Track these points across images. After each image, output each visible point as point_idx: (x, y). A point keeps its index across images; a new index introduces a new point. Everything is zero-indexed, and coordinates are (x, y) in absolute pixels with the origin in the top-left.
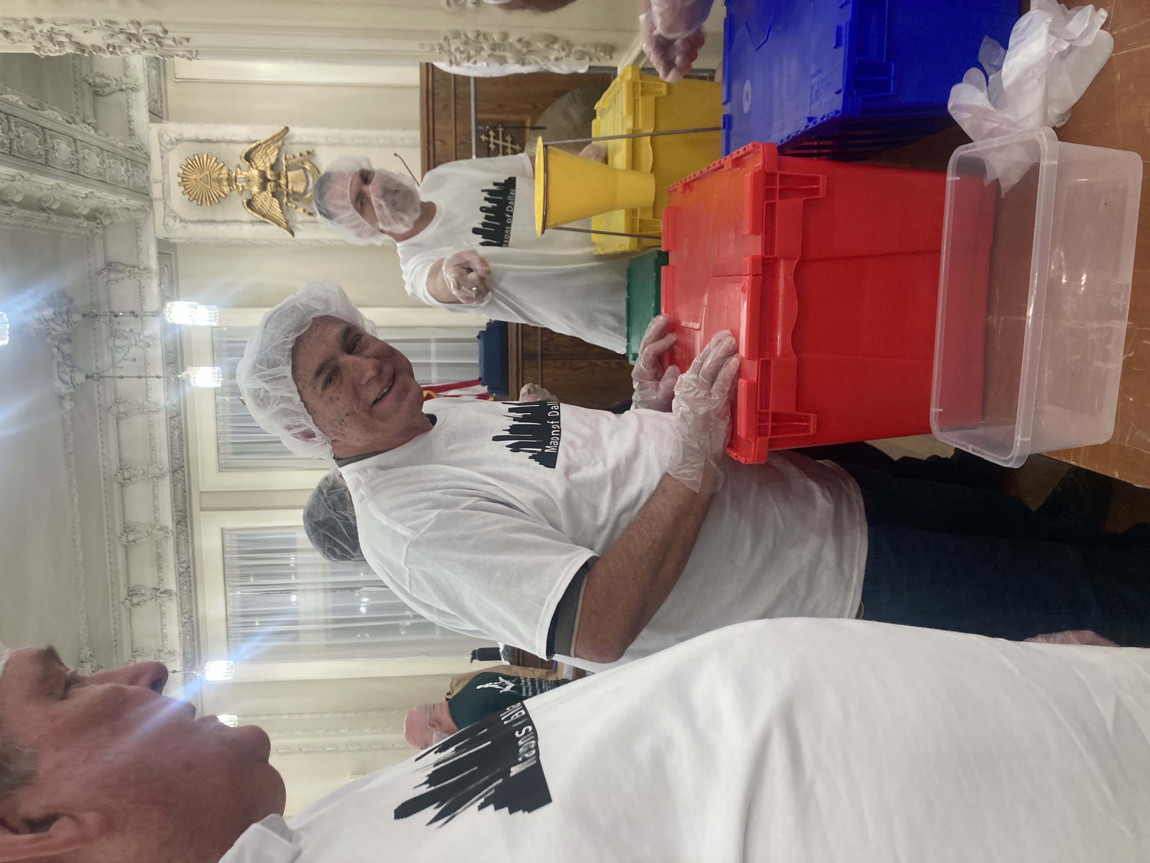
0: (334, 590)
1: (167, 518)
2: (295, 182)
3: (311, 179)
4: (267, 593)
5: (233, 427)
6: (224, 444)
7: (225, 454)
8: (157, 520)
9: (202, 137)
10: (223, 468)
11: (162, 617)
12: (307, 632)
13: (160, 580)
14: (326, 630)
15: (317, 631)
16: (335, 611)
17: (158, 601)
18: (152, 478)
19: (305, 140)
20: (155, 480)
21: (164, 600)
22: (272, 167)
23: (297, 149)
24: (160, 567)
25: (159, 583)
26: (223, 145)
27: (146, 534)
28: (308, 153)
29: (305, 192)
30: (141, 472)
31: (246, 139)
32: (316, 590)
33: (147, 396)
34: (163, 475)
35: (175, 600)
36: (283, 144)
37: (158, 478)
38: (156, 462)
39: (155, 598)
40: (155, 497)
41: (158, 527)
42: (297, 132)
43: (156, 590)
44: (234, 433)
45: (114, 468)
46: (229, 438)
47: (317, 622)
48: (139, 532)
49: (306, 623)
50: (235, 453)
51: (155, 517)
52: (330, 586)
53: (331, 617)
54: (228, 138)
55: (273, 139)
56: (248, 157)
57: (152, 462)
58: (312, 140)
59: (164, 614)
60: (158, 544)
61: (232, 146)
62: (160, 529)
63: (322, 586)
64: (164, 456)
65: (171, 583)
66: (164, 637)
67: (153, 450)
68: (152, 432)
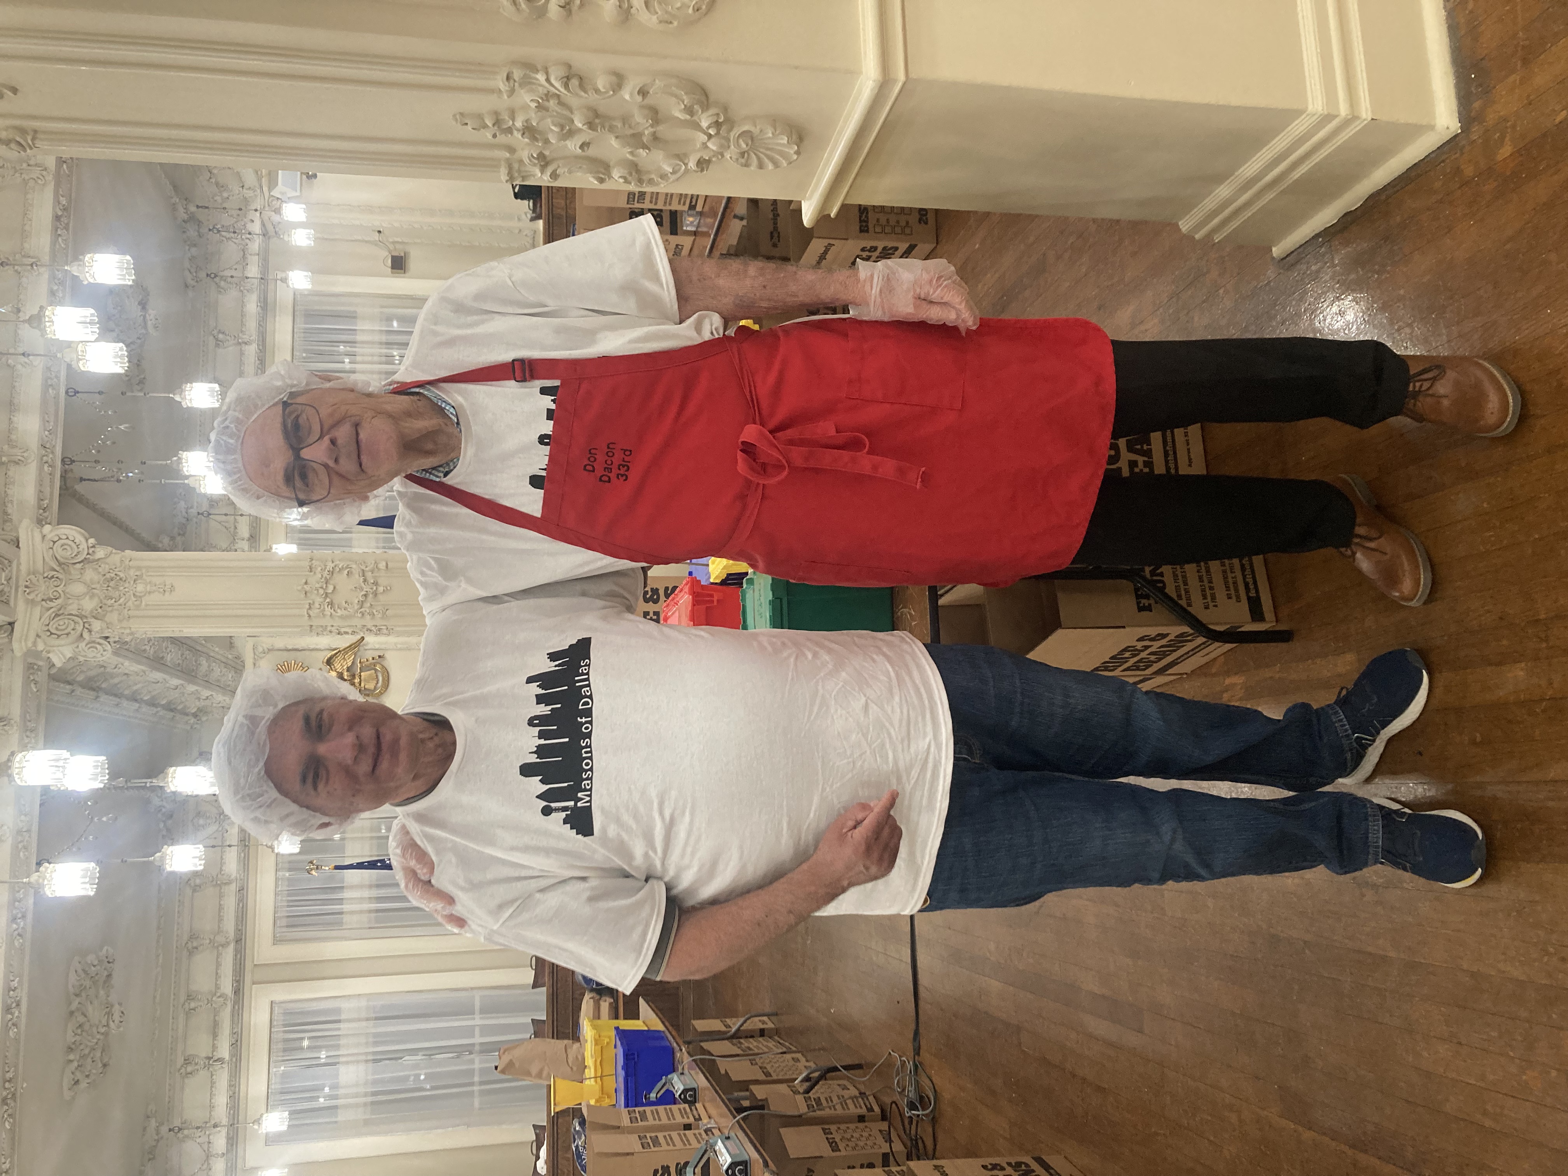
0: (375, 1061)
1: (227, 987)
2: (366, 681)
3: (380, 679)
4: (309, 1067)
5: (289, 901)
6: (280, 918)
7: (280, 927)
8: (217, 987)
9: (290, 647)
10: (277, 940)
11: (212, 1087)
12: (346, 1107)
13: (214, 1048)
14: (365, 1104)
15: (357, 1105)
16: (375, 1082)
17: (211, 1069)
18: (217, 947)
19: (377, 646)
20: (220, 948)
21: (217, 1068)
22: (348, 670)
23: (369, 655)
24: (215, 1035)
25: (213, 1051)
26: (307, 653)
27: (206, 1002)
28: (380, 657)
29: (375, 688)
30: (208, 941)
31: (327, 647)
32: (358, 1062)
33: (221, 870)
34: (228, 943)
35: (227, 1069)
36: (358, 650)
37: (223, 946)
38: (222, 932)
39: (207, 1066)
40: (218, 965)
41: (218, 994)
42: (371, 640)
43: (209, 1058)
44: (288, 906)
45: (185, 937)
46: (282, 913)
47: (357, 1095)
48: (199, 1000)
49: (346, 1096)
50: (287, 926)
51: (216, 984)
52: (370, 1057)
53: (370, 1090)
54: (312, 647)
55: (350, 647)
56: (329, 662)
57: (219, 931)
58: (383, 647)
59: (215, 1083)
60: (216, 1012)
61: (314, 653)
62: (219, 997)
63: (364, 1058)
64: (229, 926)
65: (224, 1052)
66: (212, 1107)
67: (220, 920)
68: (222, 902)
